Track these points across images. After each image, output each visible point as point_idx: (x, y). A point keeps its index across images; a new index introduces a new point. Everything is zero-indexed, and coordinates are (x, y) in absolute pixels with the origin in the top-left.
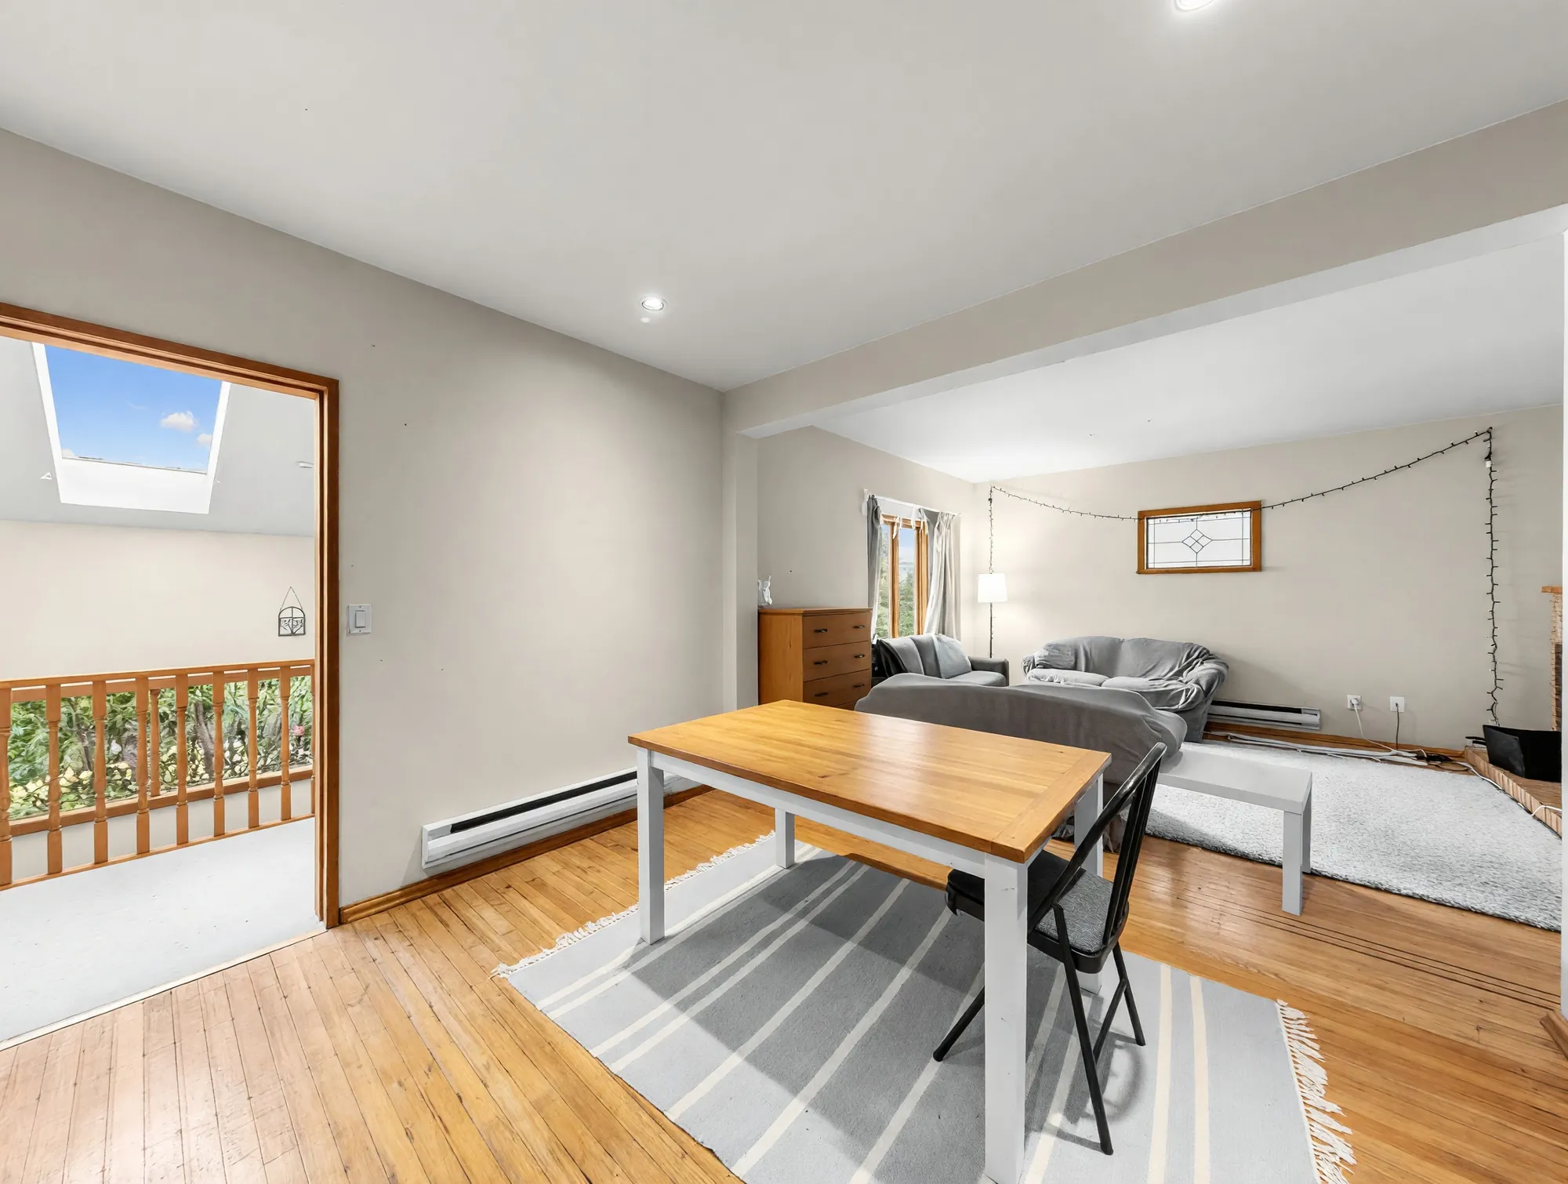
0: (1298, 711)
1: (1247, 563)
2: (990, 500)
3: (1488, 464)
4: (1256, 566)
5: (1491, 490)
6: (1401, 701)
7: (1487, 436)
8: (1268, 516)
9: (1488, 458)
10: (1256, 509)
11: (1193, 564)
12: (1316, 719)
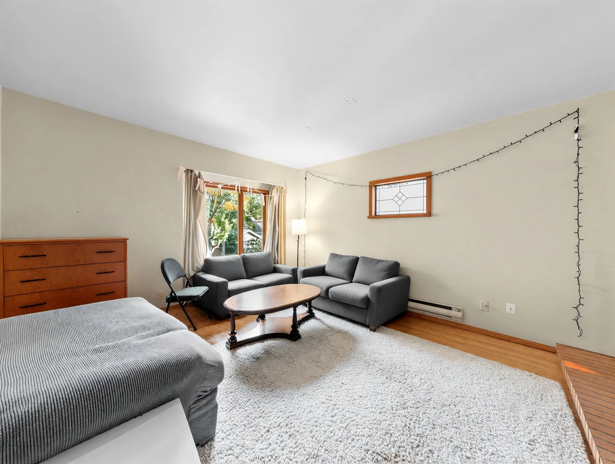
0: (450, 308)
1: (425, 212)
2: (306, 178)
3: (576, 136)
4: (429, 214)
5: (578, 154)
6: (513, 306)
7: (576, 115)
8: (436, 181)
9: (576, 131)
10: (428, 177)
11: (398, 213)
12: (460, 314)
